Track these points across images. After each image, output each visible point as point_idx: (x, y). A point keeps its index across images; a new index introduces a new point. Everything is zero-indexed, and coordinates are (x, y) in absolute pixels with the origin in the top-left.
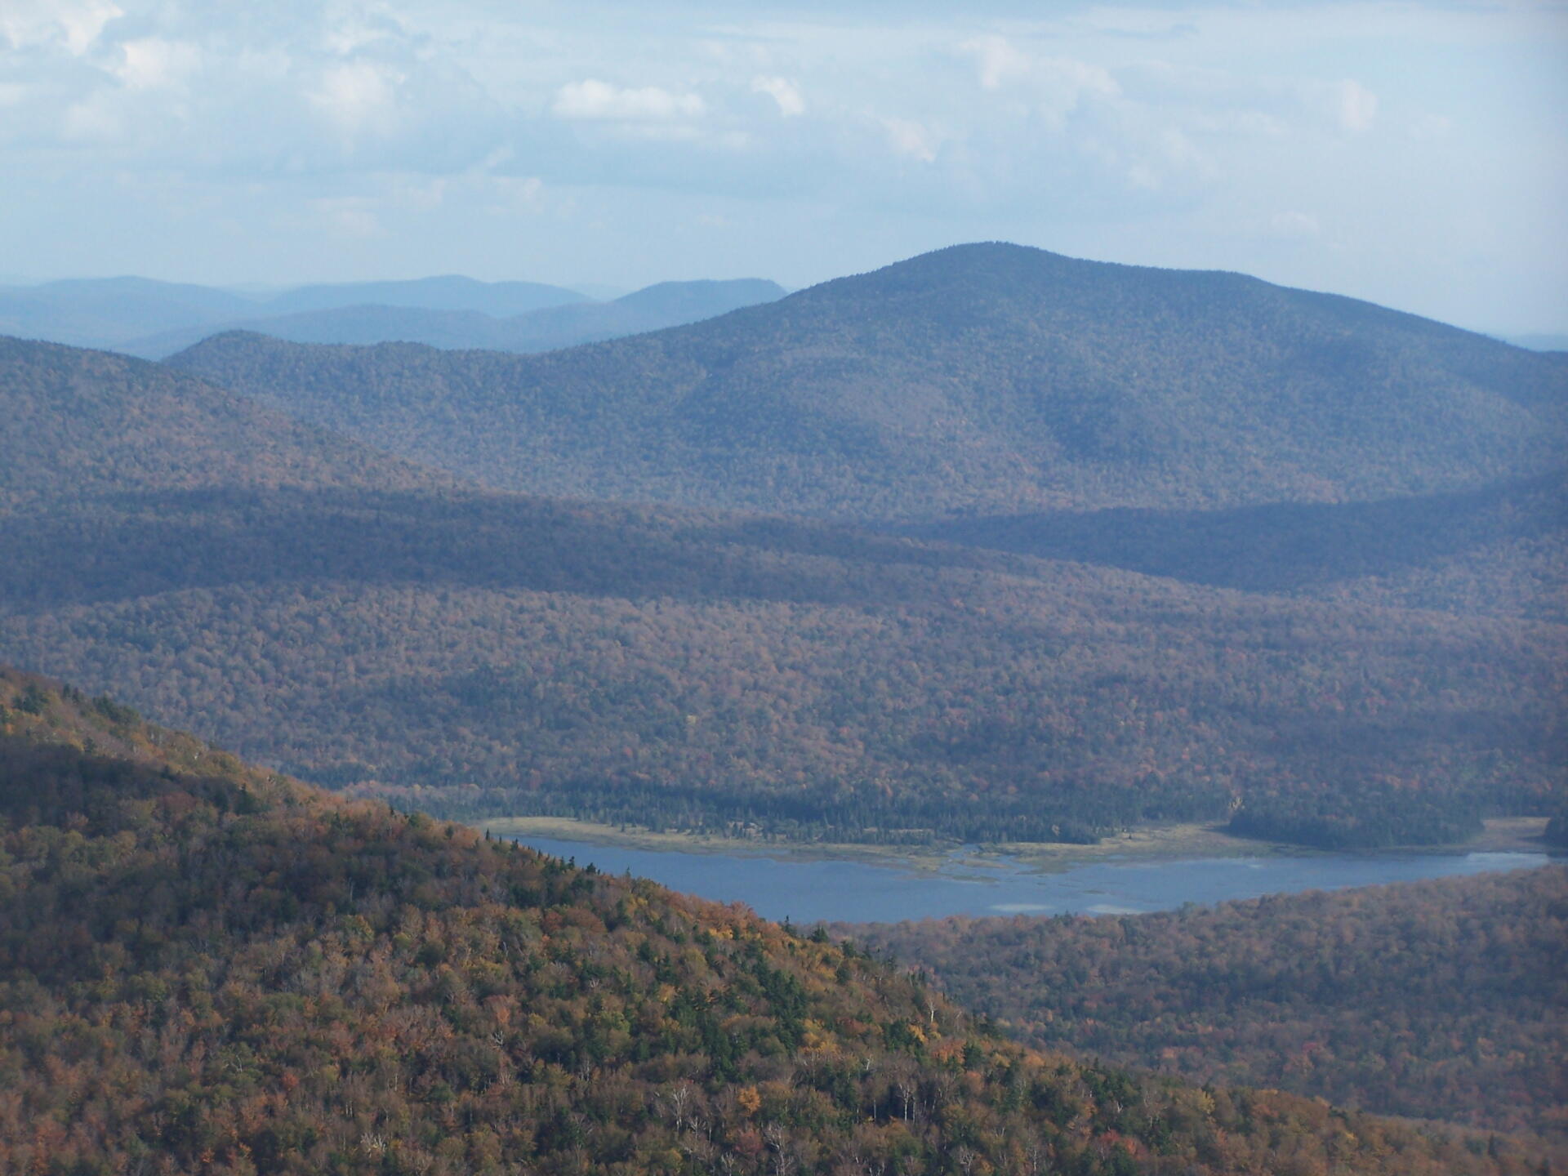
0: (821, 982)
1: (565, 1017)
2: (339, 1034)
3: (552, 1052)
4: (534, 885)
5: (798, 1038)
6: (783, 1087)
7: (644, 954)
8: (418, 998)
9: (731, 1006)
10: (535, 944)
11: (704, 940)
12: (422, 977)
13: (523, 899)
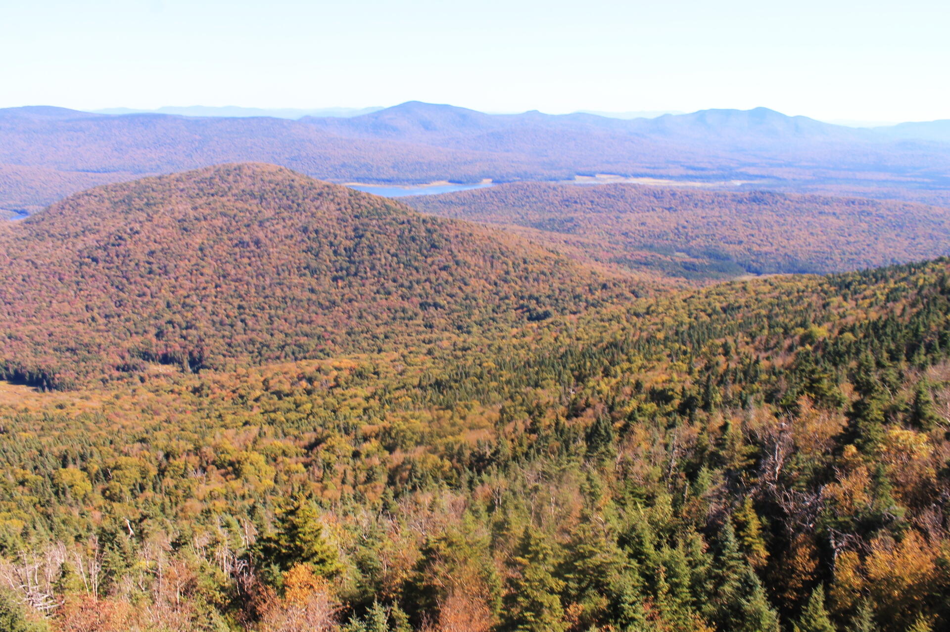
0: (393, 206)
1: (358, 212)
2: (326, 215)
5: (390, 214)
6: (388, 220)
7: (368, 203)
8: (337, 210)
9: (381, 209)
10: (353, 202)
11: (377, 201)
12: (338, 207)
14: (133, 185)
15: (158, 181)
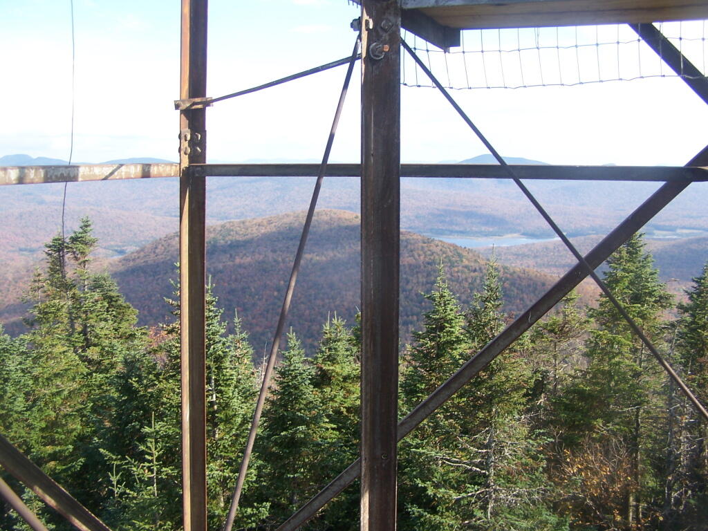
0: (465, 254)
1: (430, 259)
3: (428, 263)
4: (426, 241)
5: (462, 261)
6: (460, 268)
7: (441, 250)
8: (410, 256)
9: (453, 257)
10: (426, 249)
11: (449, 248)
13: (424, 243)
14: (219, 229)
15: (242, 225)
